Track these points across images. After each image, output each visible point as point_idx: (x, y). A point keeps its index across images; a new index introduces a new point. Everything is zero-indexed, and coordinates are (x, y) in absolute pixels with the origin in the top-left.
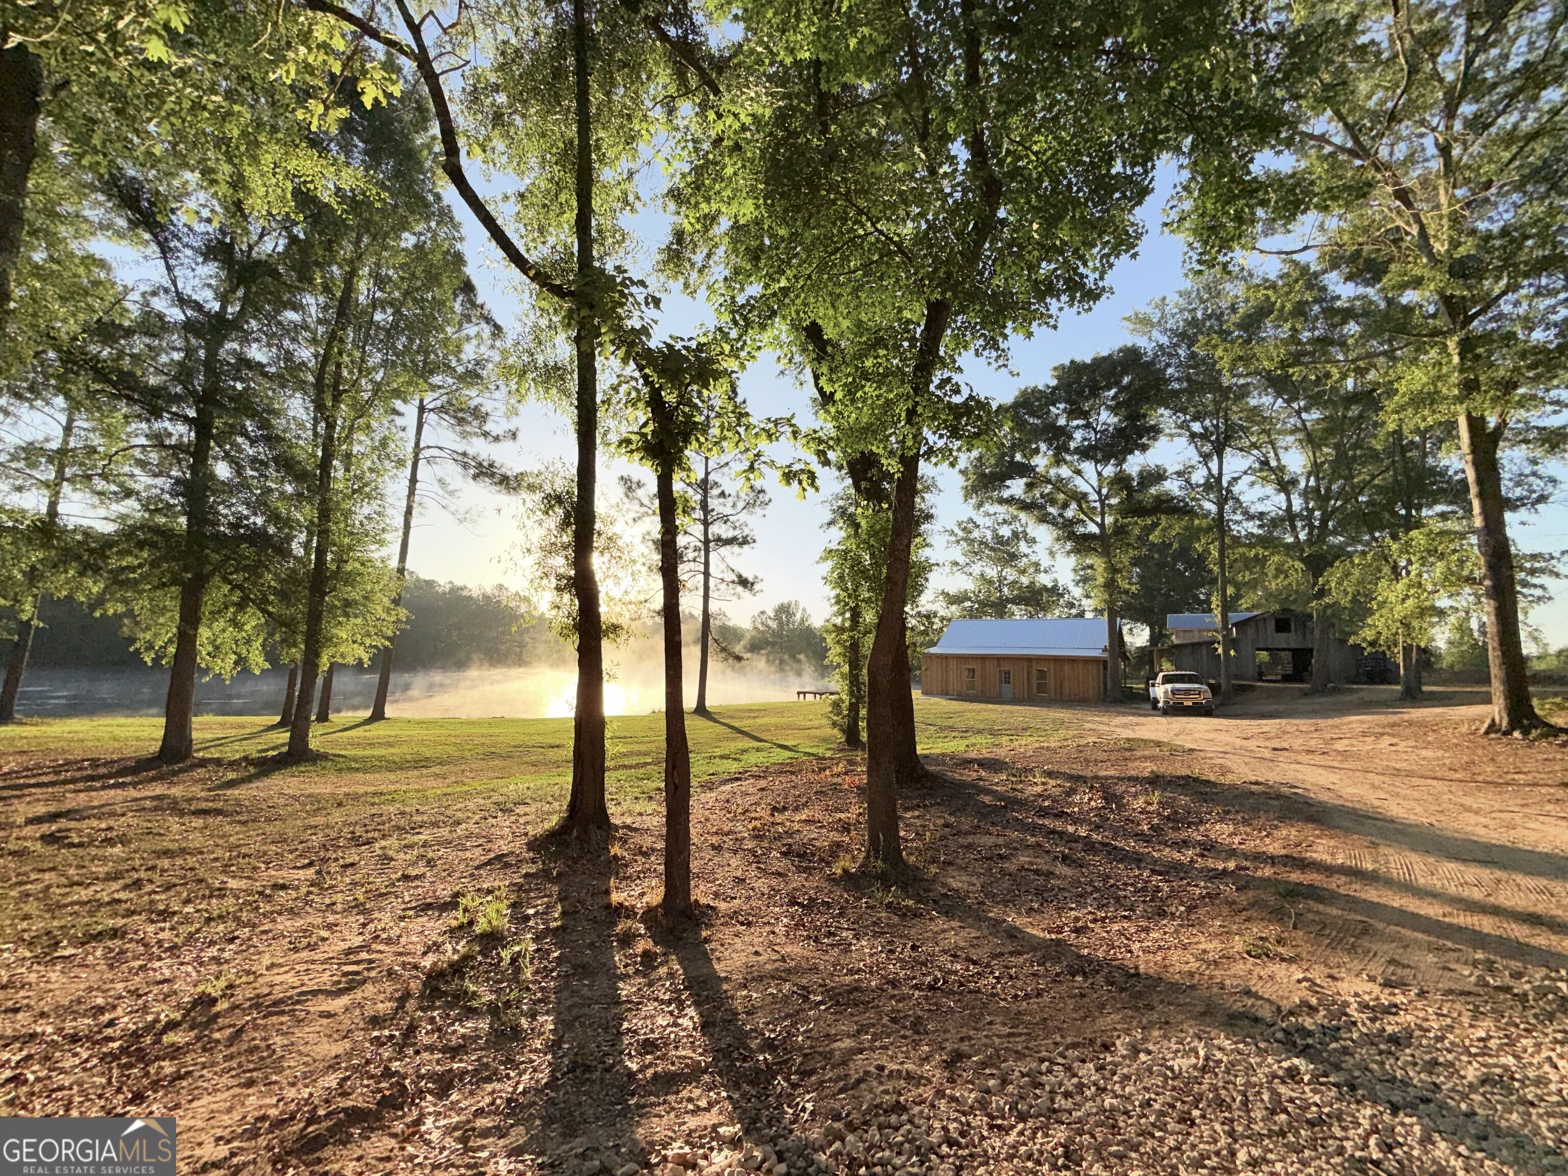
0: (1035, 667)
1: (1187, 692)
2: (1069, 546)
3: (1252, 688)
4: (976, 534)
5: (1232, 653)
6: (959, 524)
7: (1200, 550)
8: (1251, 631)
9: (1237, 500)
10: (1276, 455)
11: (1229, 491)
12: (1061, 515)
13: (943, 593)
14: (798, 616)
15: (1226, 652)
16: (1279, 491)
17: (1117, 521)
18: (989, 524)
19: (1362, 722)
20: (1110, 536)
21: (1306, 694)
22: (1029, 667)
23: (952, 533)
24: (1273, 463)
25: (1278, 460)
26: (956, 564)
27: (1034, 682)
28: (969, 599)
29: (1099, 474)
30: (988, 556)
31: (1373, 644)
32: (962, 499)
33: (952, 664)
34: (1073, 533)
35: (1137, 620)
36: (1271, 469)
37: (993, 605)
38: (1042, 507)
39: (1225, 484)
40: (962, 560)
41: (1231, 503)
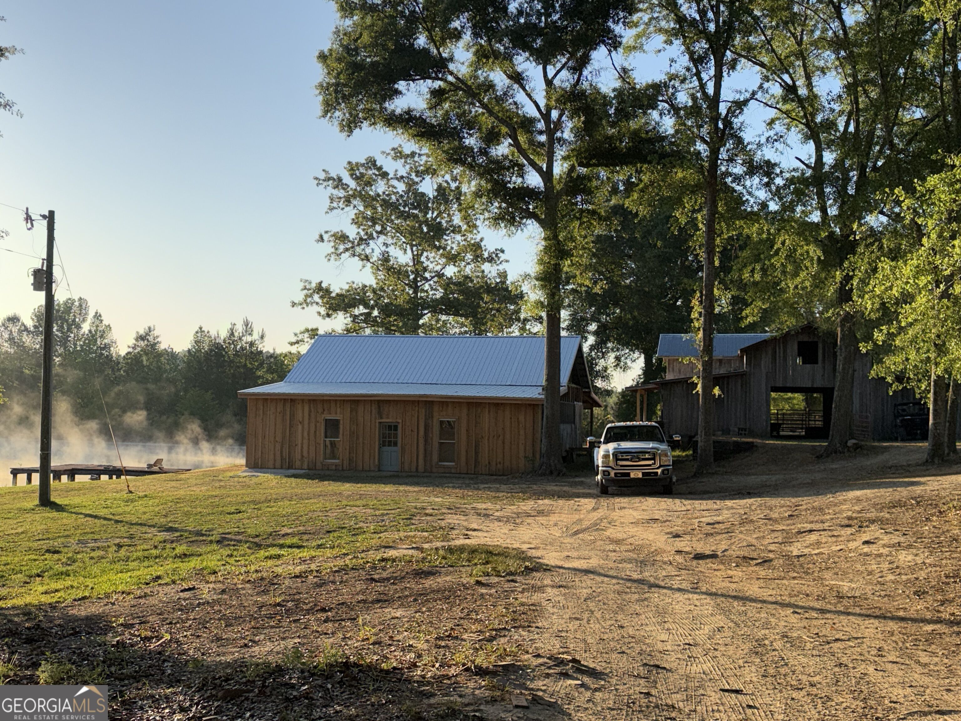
0: (439, 416)
1: (636, 455)
2: (495, 207)
3: (750, 447)
4: (380, 187)
5: (717, 391)
6: (352, 168)
7: (683, 220)
8: (765, 361)
9: (740, 141)
10: (808, 77)
11: (728, 124)
12: (484, 152)
13: (319, 288)
14: (86, 328)
15: (707, 389)
16: (807, 138)
17: (572, 169)
18: (403, 172)
19: (858, 500)
20: (559, 194)
21: (820, 457)
22: (429, 416)
23: (339, 183)
24: (803, 91)
25: (810, 86)
26: (342, 238)
27: (436, 440)
28: (364, 302)
29: (549, 83)
30: (398, 229)
31: (900, 378)
32: (319, 109)
33: (302, 413)
34: (504, 184)
35: (626, 344)
36: (800, 101)
37: (400, 312)
38: (456, 135)
39: (723, 109)
40: (352, 232)
41: (730, 144)
